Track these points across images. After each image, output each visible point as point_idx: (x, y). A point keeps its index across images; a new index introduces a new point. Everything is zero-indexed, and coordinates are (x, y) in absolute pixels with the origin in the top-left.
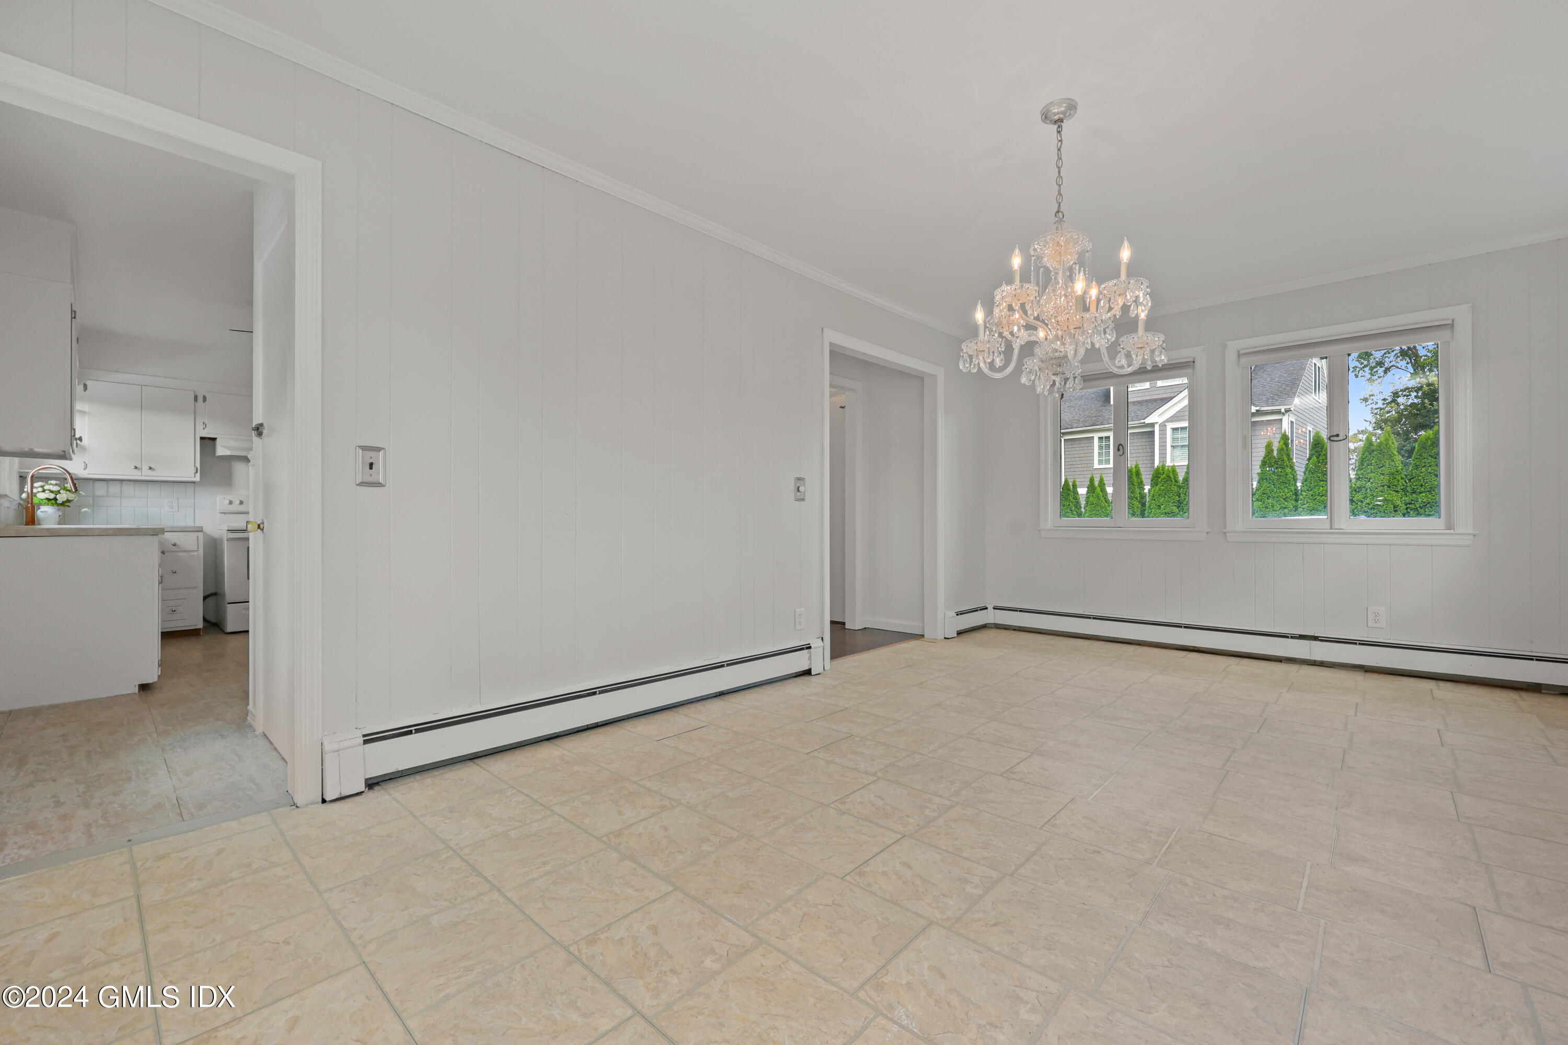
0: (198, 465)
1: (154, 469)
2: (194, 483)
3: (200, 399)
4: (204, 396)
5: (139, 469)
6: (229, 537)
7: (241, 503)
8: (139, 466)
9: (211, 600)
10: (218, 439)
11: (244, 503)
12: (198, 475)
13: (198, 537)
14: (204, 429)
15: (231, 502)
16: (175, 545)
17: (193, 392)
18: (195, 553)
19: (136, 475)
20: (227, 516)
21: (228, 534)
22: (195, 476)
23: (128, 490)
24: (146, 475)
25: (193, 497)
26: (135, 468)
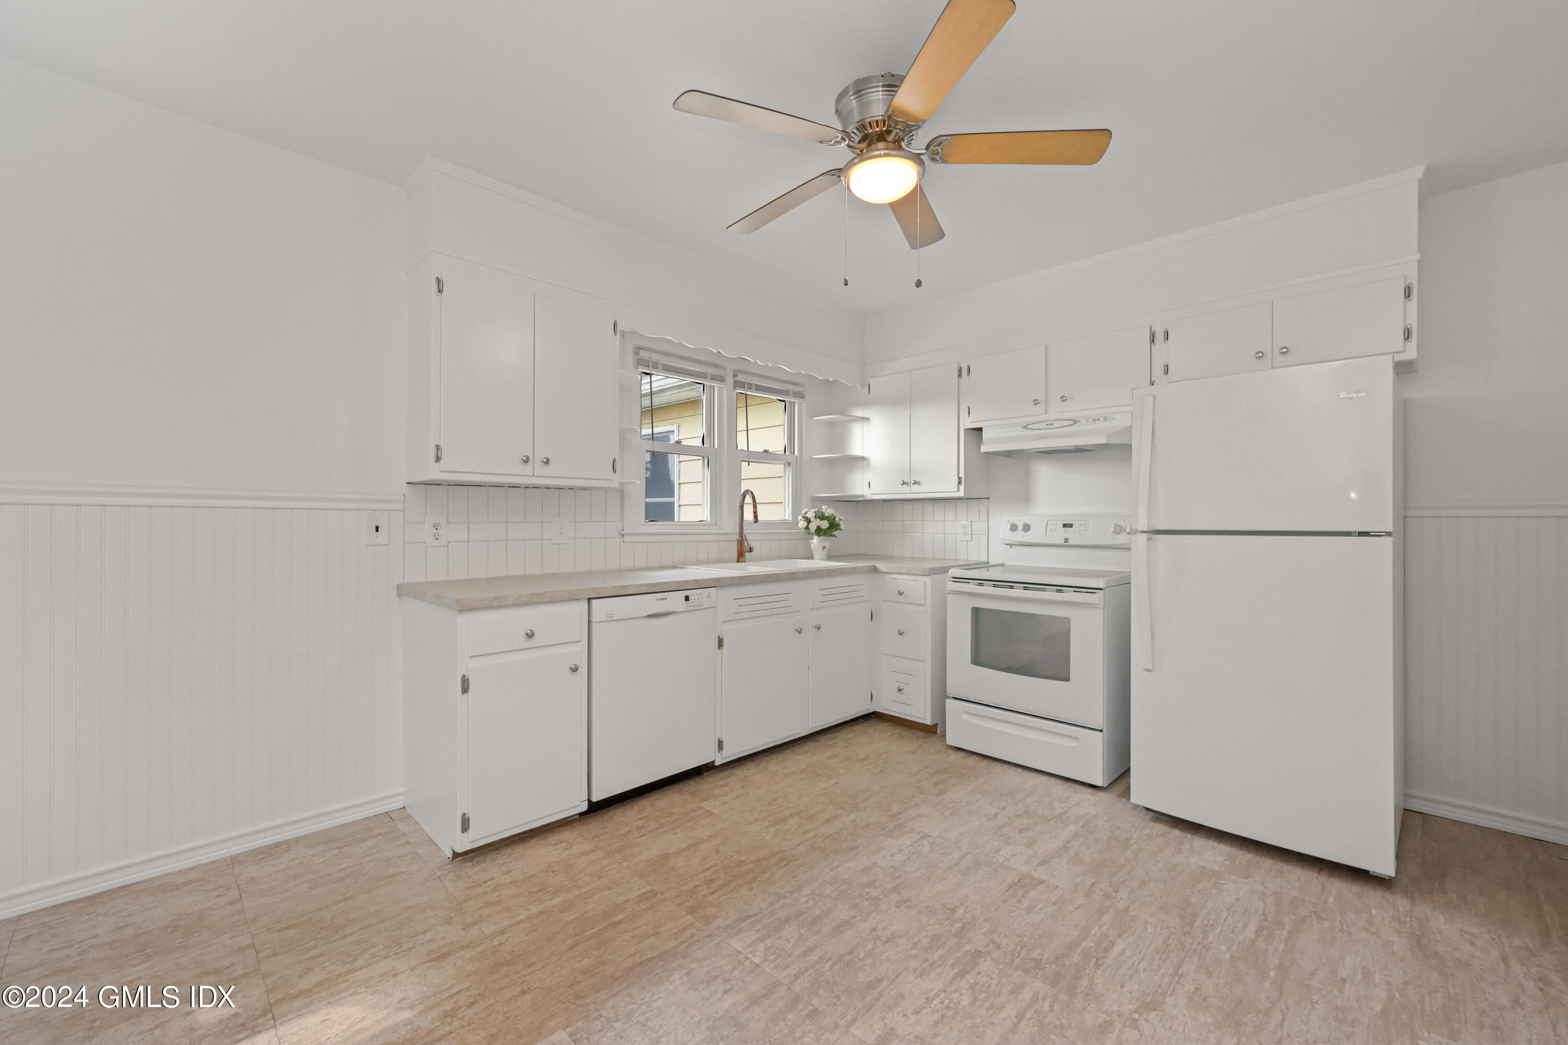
0: (962, 475)
3: (965, 371)
4: (969, 366)
5: (907, 484)
7: (1027, 528)
8: (907, 478)
10: (984, 427)
11: (1031, 529)
12: (961, 487)
13: (925, 583)
14: (969, 417)
15: (1014, 528)
16: (900, 594)
17: (956, 364)
19: (906, 493)
22: (958, 490)
24: (915, 492)
25: (987, 520)
26: (904, 483)
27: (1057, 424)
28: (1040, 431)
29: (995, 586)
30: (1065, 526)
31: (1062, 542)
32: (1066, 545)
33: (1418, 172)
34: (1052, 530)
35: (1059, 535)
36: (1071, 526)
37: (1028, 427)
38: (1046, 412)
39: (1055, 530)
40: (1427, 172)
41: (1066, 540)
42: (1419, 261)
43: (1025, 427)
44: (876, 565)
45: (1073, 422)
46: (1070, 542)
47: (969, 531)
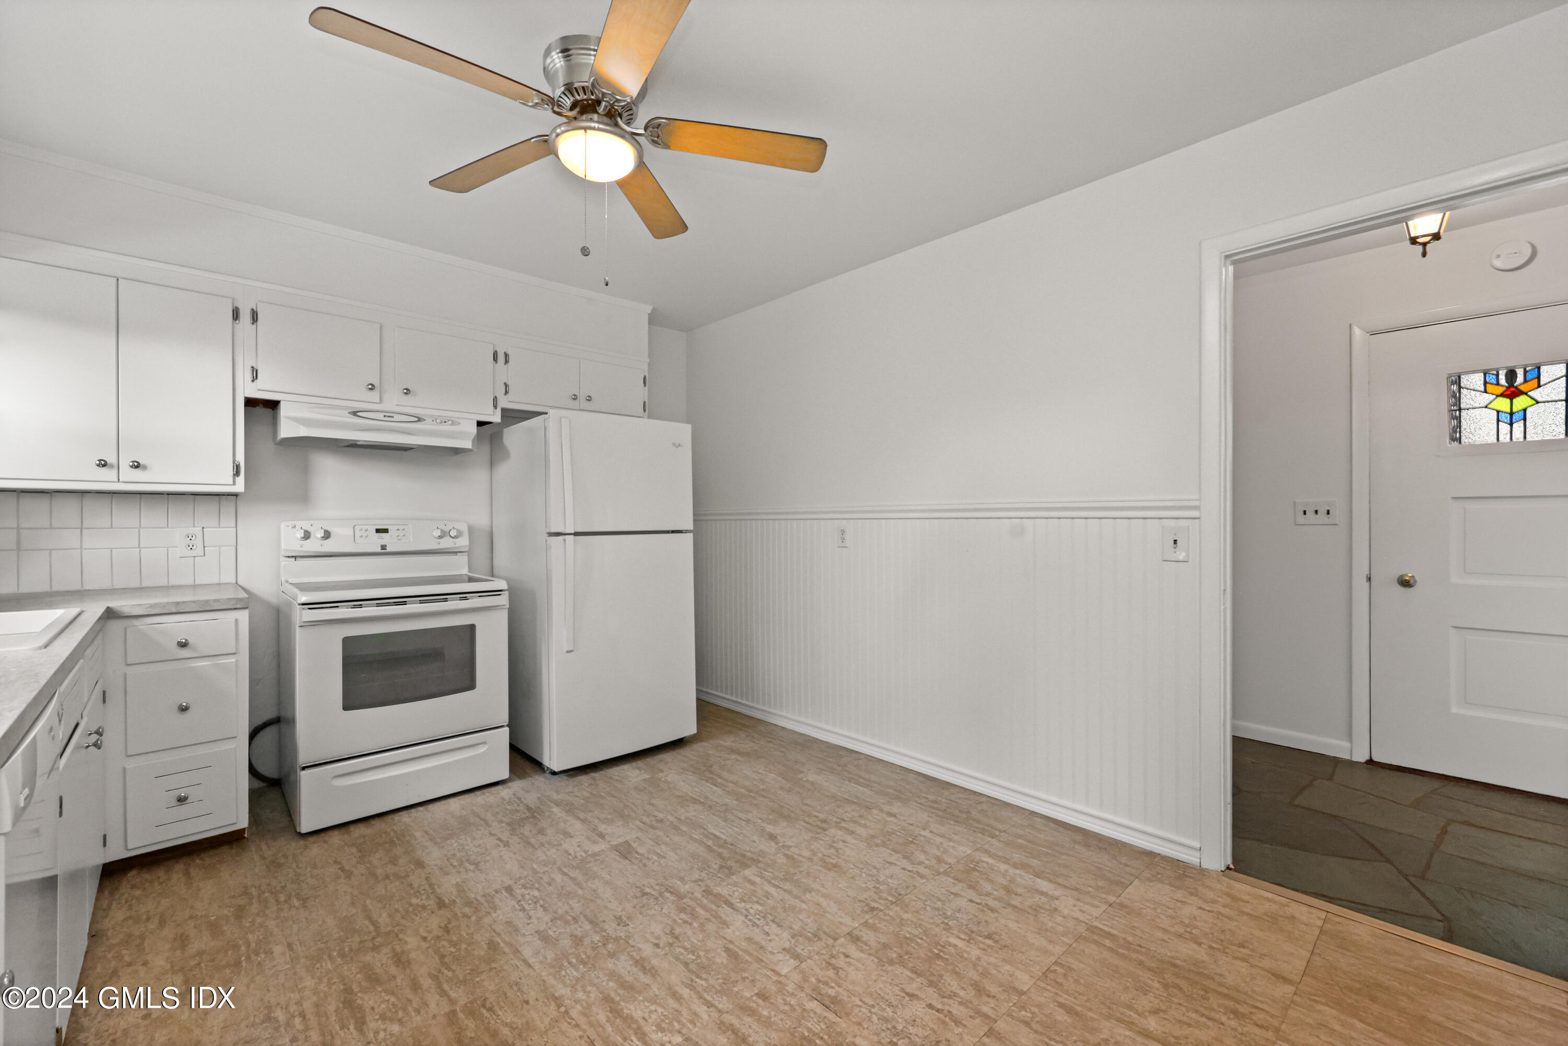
0: (241, 458)
1: (145, 468)
2: (236, 495)
3: (245, 316)
4: (253, 310)
5: (112, 466)
6: (304, 619)
7: (327, 535)
8: (111, 459)
9: (268, 735)
10: (281, 403)
11: (332, 535)
12: (241, 480)
13: (236, 621)
14: (253, 381)
15: (307, 536)
16: (183, 645)
17: (231, 300)
18: (232, 660)
19: (106, 481)
20: (300, 562)
21: (304, 612)
22: (234, 483)
23: (98, 514)
24: (131, 480)
25: (234, 525)
26: (103, 464)
27: (397, 418)
28: (375, 422)
29: (378, 605)
30: (378, 531)
31: (379, 550)
32: (384, 552)
33: (649, 309)
34: (361, 536)
35: (374, 542)
36: (386, 531)
37: (358, 414)
38: (381, 401)
39: (367, 537)
40: (654, 310)
41: (383, 547)
42: (649, 364)
43: (355, 413)
44: (110, 605)
45: (417, 419)
46: (389, 549)
47: (198, 542)
